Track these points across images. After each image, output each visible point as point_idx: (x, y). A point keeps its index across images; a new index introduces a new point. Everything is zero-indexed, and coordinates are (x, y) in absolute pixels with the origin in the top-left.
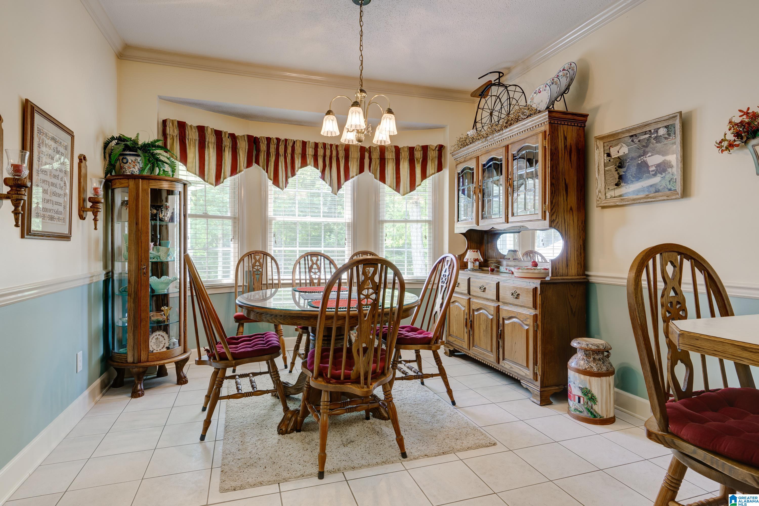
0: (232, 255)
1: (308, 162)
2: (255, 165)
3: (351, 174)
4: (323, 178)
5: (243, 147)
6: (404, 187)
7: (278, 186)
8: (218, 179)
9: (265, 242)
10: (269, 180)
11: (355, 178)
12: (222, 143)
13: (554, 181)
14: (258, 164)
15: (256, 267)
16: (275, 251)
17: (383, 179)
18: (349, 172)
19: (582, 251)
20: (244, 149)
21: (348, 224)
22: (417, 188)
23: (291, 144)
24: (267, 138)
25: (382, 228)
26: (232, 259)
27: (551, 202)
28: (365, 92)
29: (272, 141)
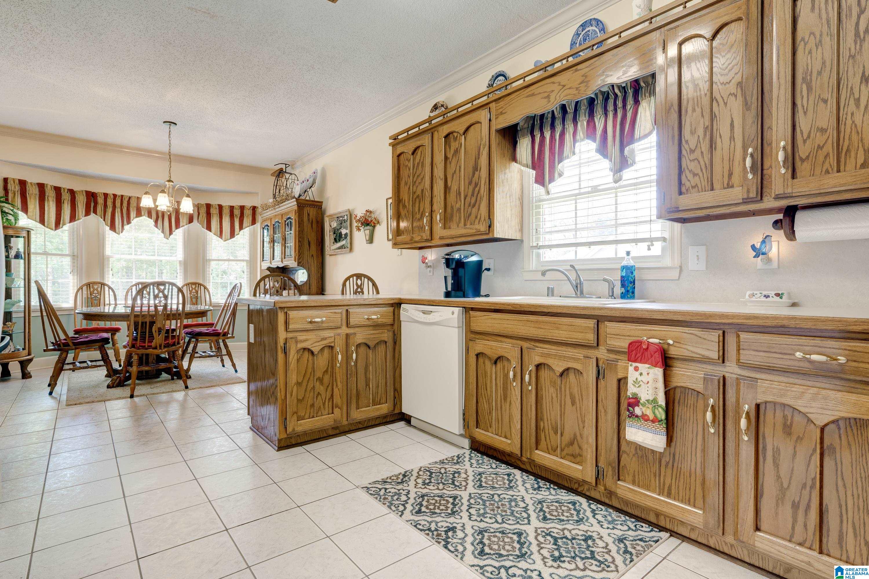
0: (71, 284)
1: (143, 213)
2: (93, 215)
3: (181, 224)
4: (156, 225)
5: (81, 201)
6: (225, 235)
7: (115, 231)
8: (58, 224)
9: (102, 274)
10: (107, 227)
11: (186, 226)
12: (61, 197)
13: (300, 240)
14: (96, 214)
15: (94, 295)
16: (113, 282)
17: (209, 228)
18: (179, 223)
19: (320, 280)
20: (82, 202)
21: (180, 262)
22: (236, 237)
23: (127, 200)
24: (104, 194)
25: (209, 265)
26: (71, 288)
27: (299, 252)
28: (172, 182)
29: (109, 196)
